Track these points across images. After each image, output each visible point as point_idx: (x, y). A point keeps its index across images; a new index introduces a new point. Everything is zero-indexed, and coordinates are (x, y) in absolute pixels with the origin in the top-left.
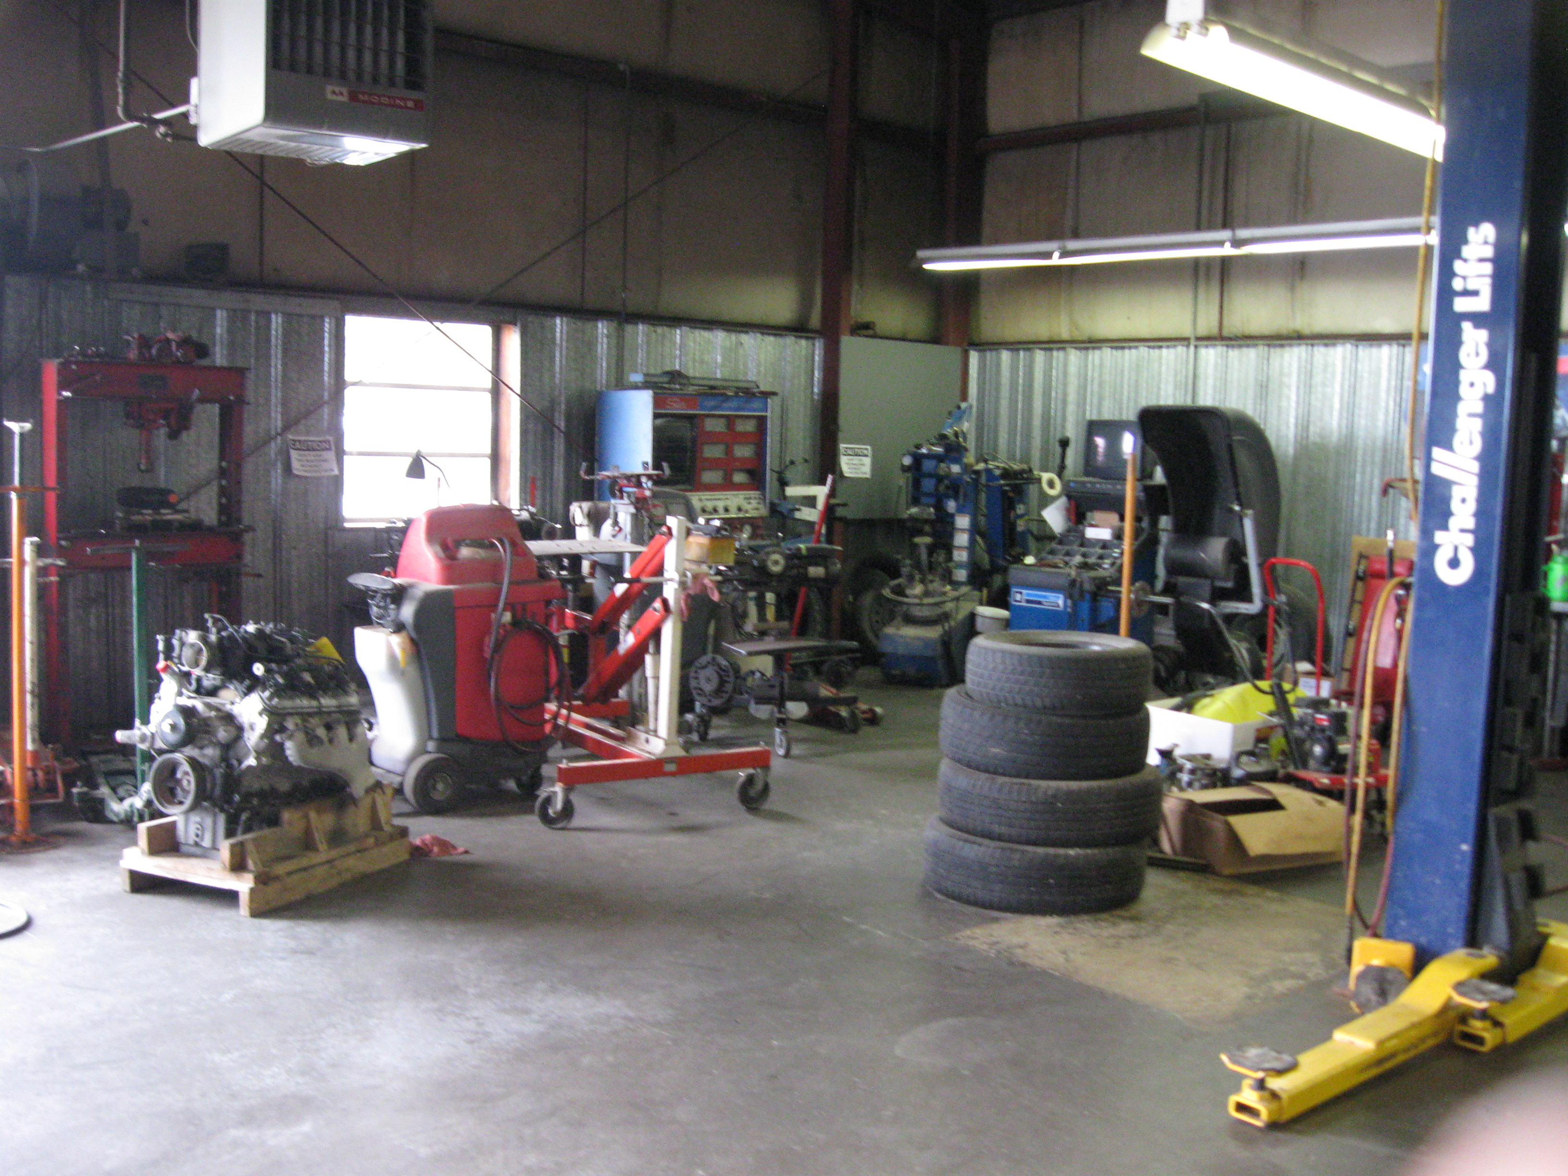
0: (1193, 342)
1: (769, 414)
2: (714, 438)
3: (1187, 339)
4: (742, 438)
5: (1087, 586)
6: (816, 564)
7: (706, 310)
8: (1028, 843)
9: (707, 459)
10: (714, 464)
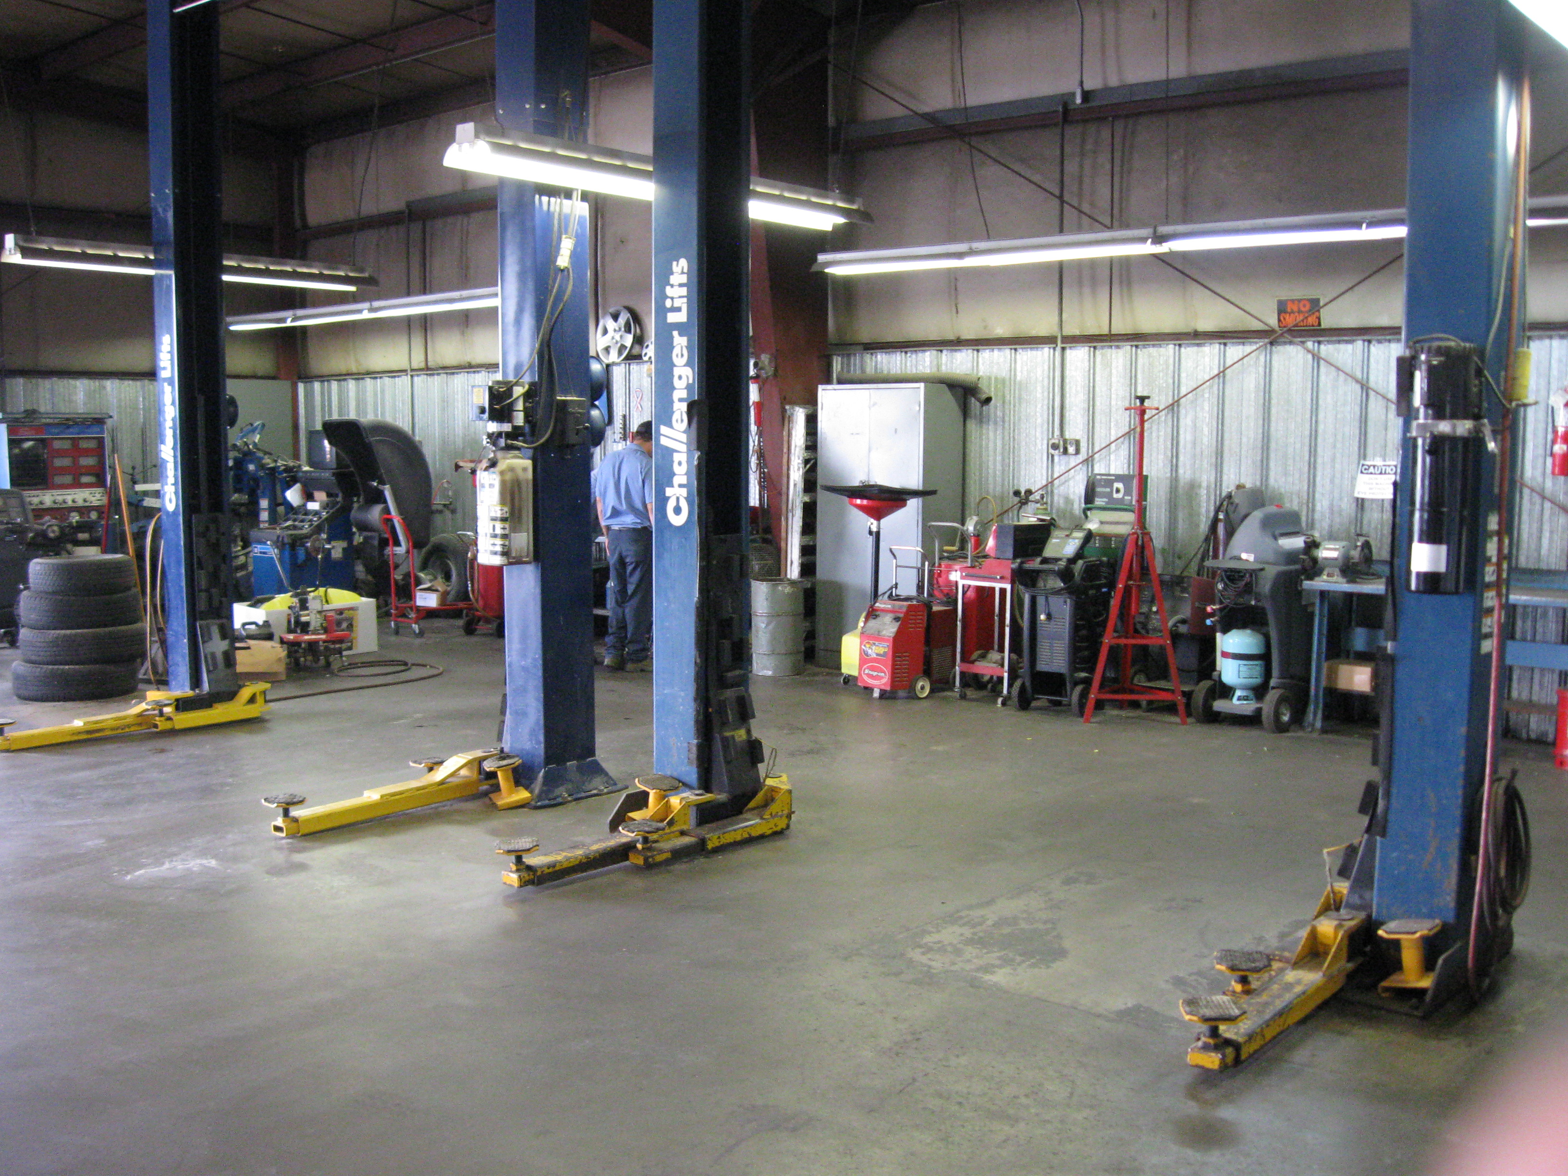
0: (410, 373)
1: (105, 435)
2: (61, 453)
3: (405, 371)
4: (87, 452)
5: (286, 540)
6: (83, 532)
7: (77, 364)
8: (44, 664)
9: (55, 468)
10: (63, 471)
